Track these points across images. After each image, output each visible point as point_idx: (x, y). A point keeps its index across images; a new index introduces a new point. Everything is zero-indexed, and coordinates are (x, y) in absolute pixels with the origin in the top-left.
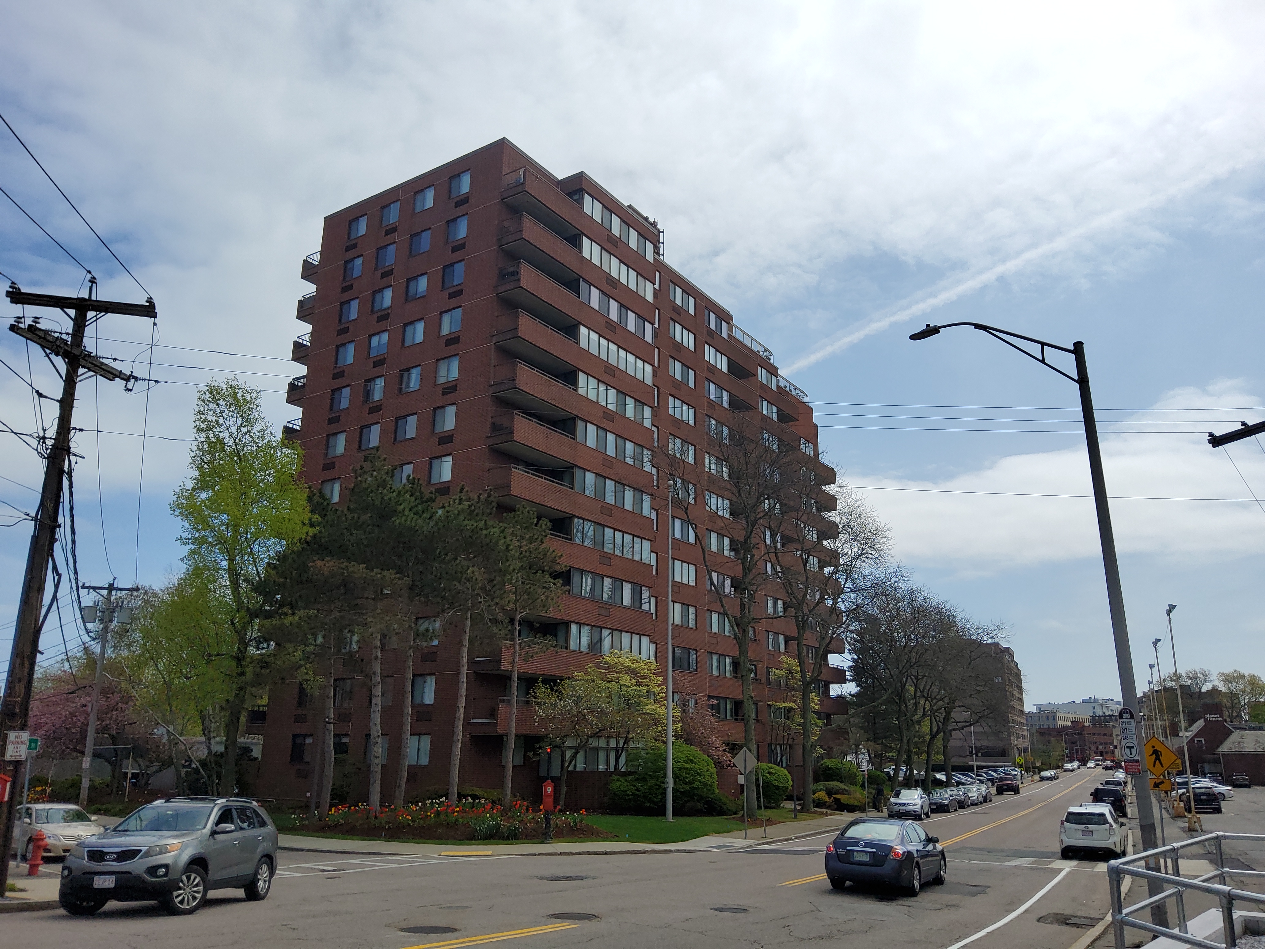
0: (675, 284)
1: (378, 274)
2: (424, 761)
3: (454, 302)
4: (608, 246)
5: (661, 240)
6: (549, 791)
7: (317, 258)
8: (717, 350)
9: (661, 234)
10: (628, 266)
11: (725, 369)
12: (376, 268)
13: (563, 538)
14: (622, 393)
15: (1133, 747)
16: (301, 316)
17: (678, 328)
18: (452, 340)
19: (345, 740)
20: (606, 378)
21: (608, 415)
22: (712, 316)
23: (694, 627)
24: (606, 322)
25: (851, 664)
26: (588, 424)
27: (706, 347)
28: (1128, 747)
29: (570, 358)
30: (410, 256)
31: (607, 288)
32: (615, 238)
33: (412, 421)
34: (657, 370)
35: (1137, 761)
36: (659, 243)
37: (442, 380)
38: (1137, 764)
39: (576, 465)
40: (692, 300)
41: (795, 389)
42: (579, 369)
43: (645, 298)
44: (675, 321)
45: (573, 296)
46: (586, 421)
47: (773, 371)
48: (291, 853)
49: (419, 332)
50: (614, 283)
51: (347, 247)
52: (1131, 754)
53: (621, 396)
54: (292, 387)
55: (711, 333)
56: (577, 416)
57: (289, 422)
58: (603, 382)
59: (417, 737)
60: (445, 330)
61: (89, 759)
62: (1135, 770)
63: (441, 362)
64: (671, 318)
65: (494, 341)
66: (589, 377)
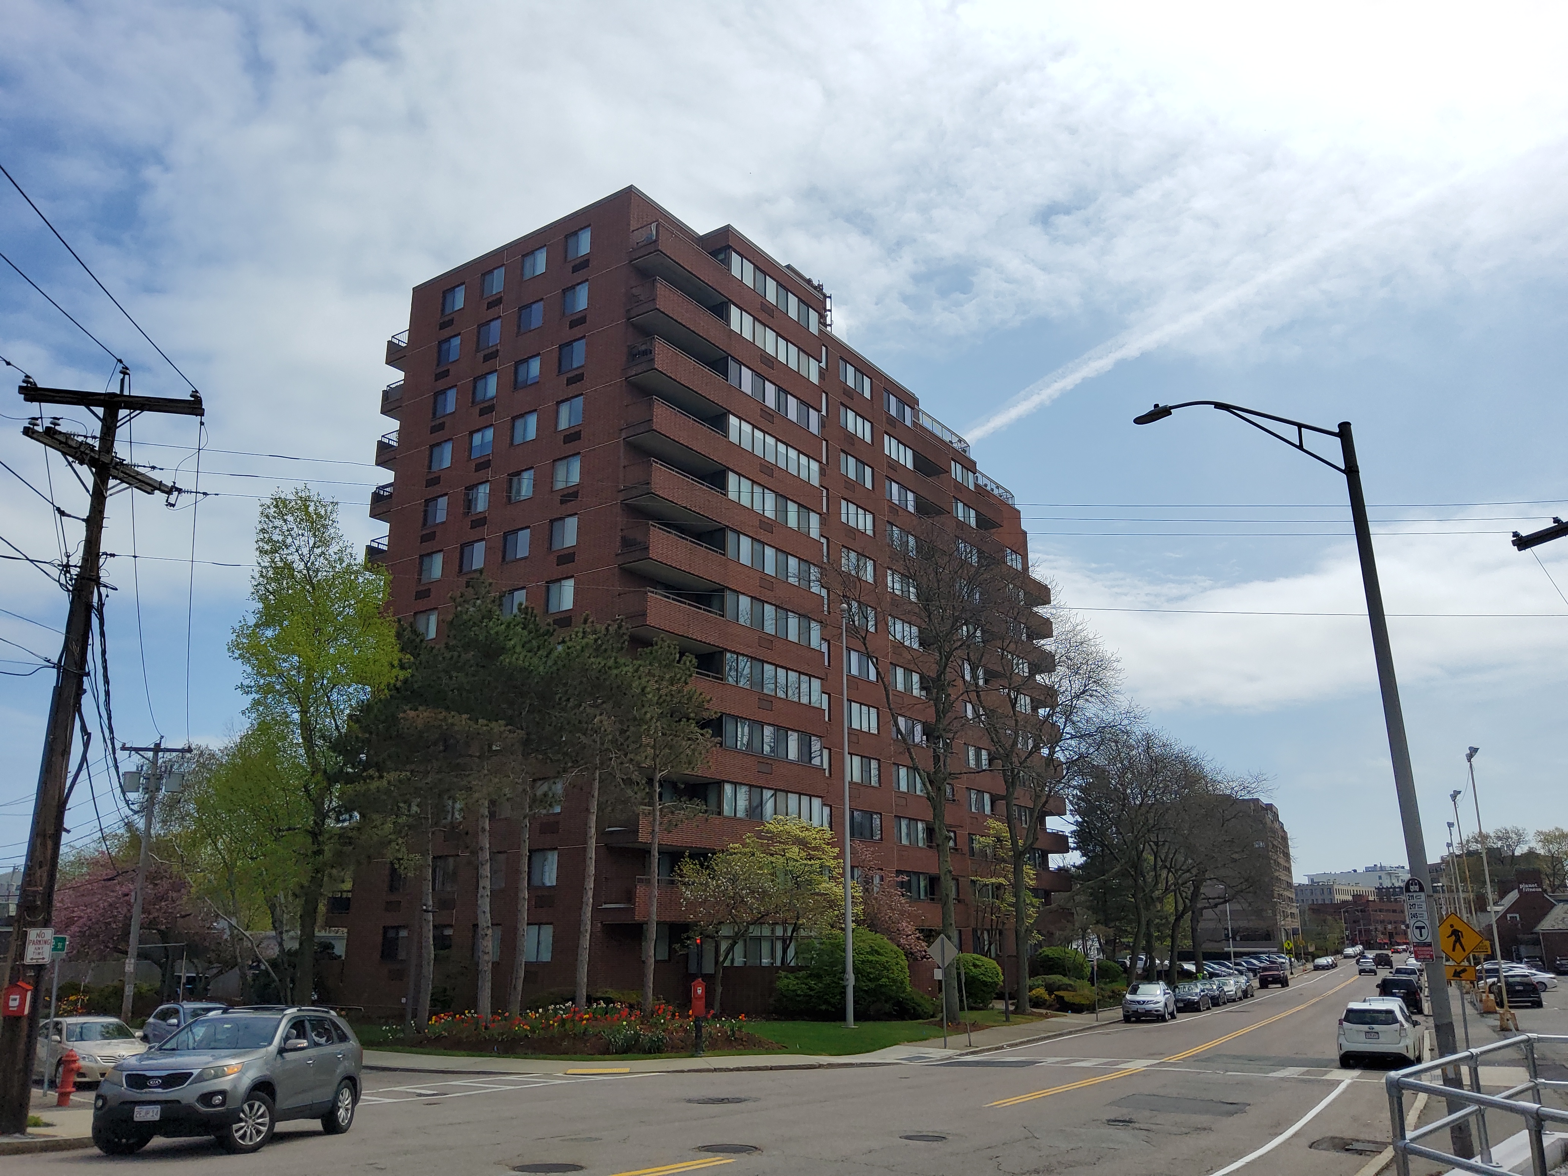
0: (846, 362)
1: (481, 355)
2: (546, 957)
3: (574, 388)
4: (763, 316)
5: (828, 307)
6: (699, 992)
7: (405, 338)
8: (899, 442)
9: (828, 300)
10: (787, 340)
11: (910, 465)
12: (478, 350)
13: (713, 677)
14: (782, 497)
15: (1424, 928)
16: (387, 409)
17: (851, 415)
18: (572, 437)
19: (448, 932)
20: (763, 478)
21: (766, 525)
22: (893, 399)
23: (877, 785)
24: (761, 409)
25: (1074, 828)
26: (741, 536)
27: (886, 437)
28: (1417, 928)
29: (719, 457)
30: (519, 333)
31: (762, 369)
32: (770, 306)
33: (524, 536)
34: (826, 467)
35: (1430, 945)
36: (826, 310)
37: (560, 485)
38: (1430, 949)
39: (727, 587)
40: (867, 381)
41: (998, 487)
42: (728, 468)
43: (808, 380)
44: (846, 407)
45: (720, 378)
46: (738, 533)
47: (970, 466)
48: (382, 1073)
49: (531, 427)
50: (770, 361)
51: (441, 324)
52: (1421, 936)
53: (781, 501)
54: (377, 498)
55: (891, 421)
56: (727, 527)
57: (373, 541)
58: (759, 484)
59: (537, 927)
60: (563, 424)
61: (133, 961)
62: (1428, 957)
63: (558, 463)
64: (842, 404)
65: (624, 435)
66: (742, 478)
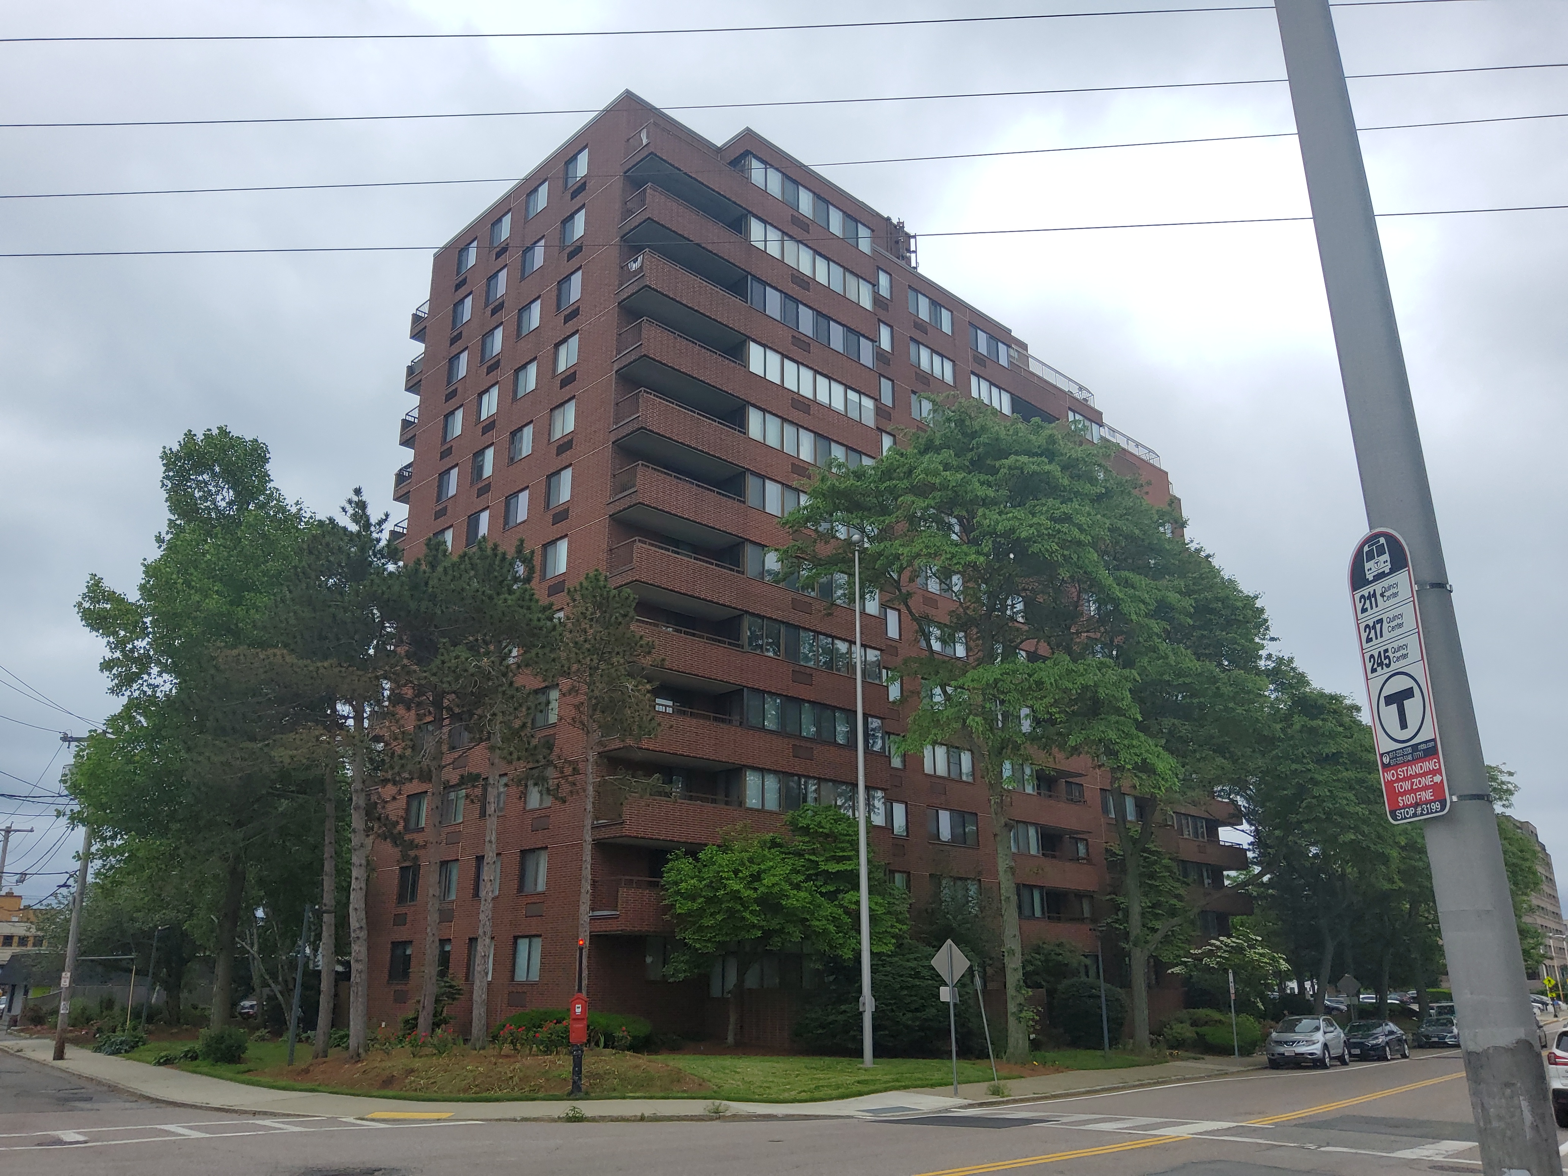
0: (917, 291)
1: (489, 309)
2: (535, 976)
3: (571, 326)
4: (795, 231)
6: (578, 1010)
7: (426, 309)
8: (992, 384)
10: (828, 259)
11: (1006, 409)
12: (486, 306)
13: (730, 644)
14: (822, 438)
16: (412, 386)
17: (924, 354)
18: (569, 378)
19: (448, 948)
20: (795, 415)
21: (799, 468)
22: (982, 337)
23: (970, 780)
24: (793, 337)
25: (1251, 839)
26: (767, 481)
27: (974, 380)
28: (1389, 700)
29: (734, 387)
30: (523, 278)
31: (795, 290)
32: (805, 220)
33: (524, 498)
34: (891, 411)
37: (557, 434)
39: (747, 540)
40: (946, 315)
41: (1137, 446)
42: (748, 403)
43: (858, 304)
44: (918, 343)
45: (737, 301)
46: (763, 477)
47: (1096, 417)
49: (530, 378)
50: (805, 282)
51: (457, 286)
52: (1404, 725)
53: (822, 443)
55: (980, 360)
56: (748, 470)
57: (396, 525)
58: (791, 423)
59: (527, 940)
60: (562, 367)
61: (69, 974)
63: (557, 412)
64: (912, 339)
66: (767, 415)
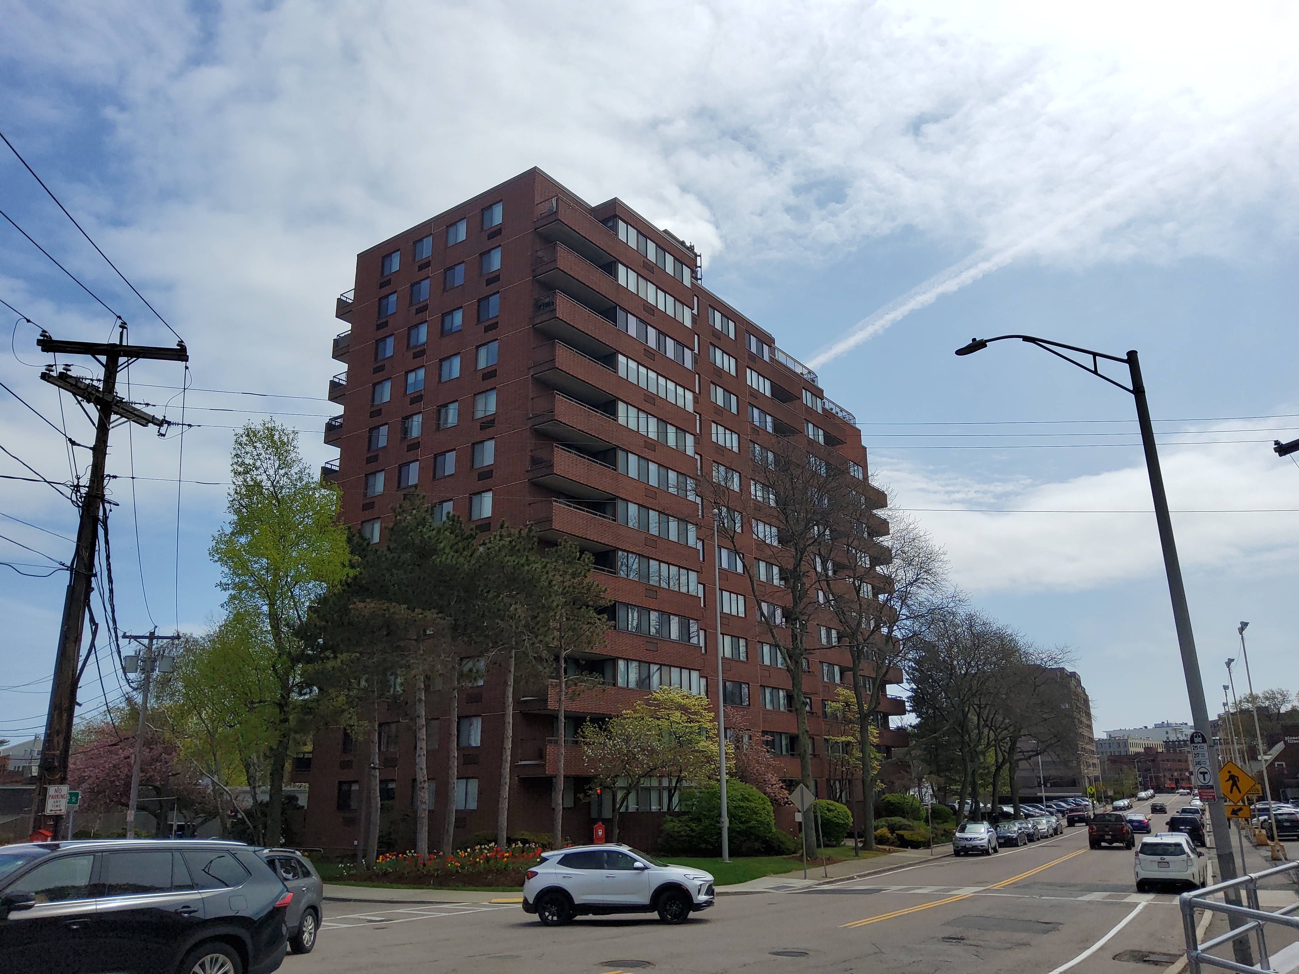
0: (714, 309)
1: (413, 309)
2: (473, 805)
3: (491, 334)
4: (644, 272)
5: (699, 264)
6: (600, 833)
7: (351, 296)
8: (759, 374)
9: (698, 258)
10: (665, 292)
11: (768, 393)
12: (411, 304)
13: (608, 571)
14: (661, 421)
15: (1206, 773)
16: (337, 355)
17: (718, 353)
18: (489, 374)
19: (392, 785)
20: (647, 407)
21: (650, 444)
22: (753, 339)
23: (745, 660)
24: (645, 349)
25: (910, 694)
26: (629, 454)
27: (748, 371)
28: (1201, 773)
29: (609, 388)
30: (444, 290)
31: (644, 315)
32: (651, 264)
33: (451, 457)
34: (698, 396)
35: (1212, 787)
36: (697, 267)
37: (479, 414)
38: (1212, 791)
39: (618, 497)
40: (731, 324)
41: (841, 411)
42: (618, 398)
43: (683, 324)
44: (715, 346)
45: (610, 324)
46: (627, 452)
47: (818, 393)
48: (339, 904)
49: (455, 368)
50: (652, 310)
51: (381, 284)
52: (1205, 780)
53: (662, 424)
54: (330, 428)
55: (752, 357)
56: (618, 447)
57: (327, 463)
58: (644, 411)
59: (465, 781)
60: (482, 364)
61: (133, 812)
62: (1211, 797)
63: (479, 397)
64: (711, 343)
65: (532, 373)
66: (629, 406)
